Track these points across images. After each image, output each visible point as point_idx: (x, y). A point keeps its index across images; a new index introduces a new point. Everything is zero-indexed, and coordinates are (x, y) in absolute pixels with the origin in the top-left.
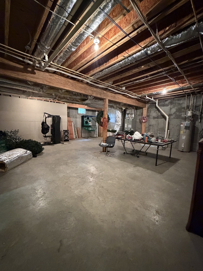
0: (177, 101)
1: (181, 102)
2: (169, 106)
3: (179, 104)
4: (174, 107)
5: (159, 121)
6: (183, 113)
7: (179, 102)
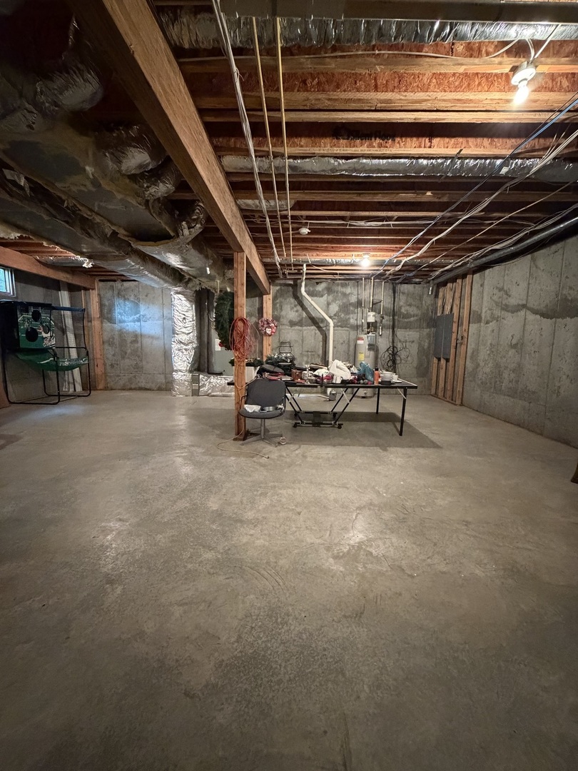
0: (340, 288)
1: (348, 290)
2: (325, 297)
3: (345, 295)
4: (334, 300)
5: (305, 332)
6: (351, 316)
7: (344, 290)
